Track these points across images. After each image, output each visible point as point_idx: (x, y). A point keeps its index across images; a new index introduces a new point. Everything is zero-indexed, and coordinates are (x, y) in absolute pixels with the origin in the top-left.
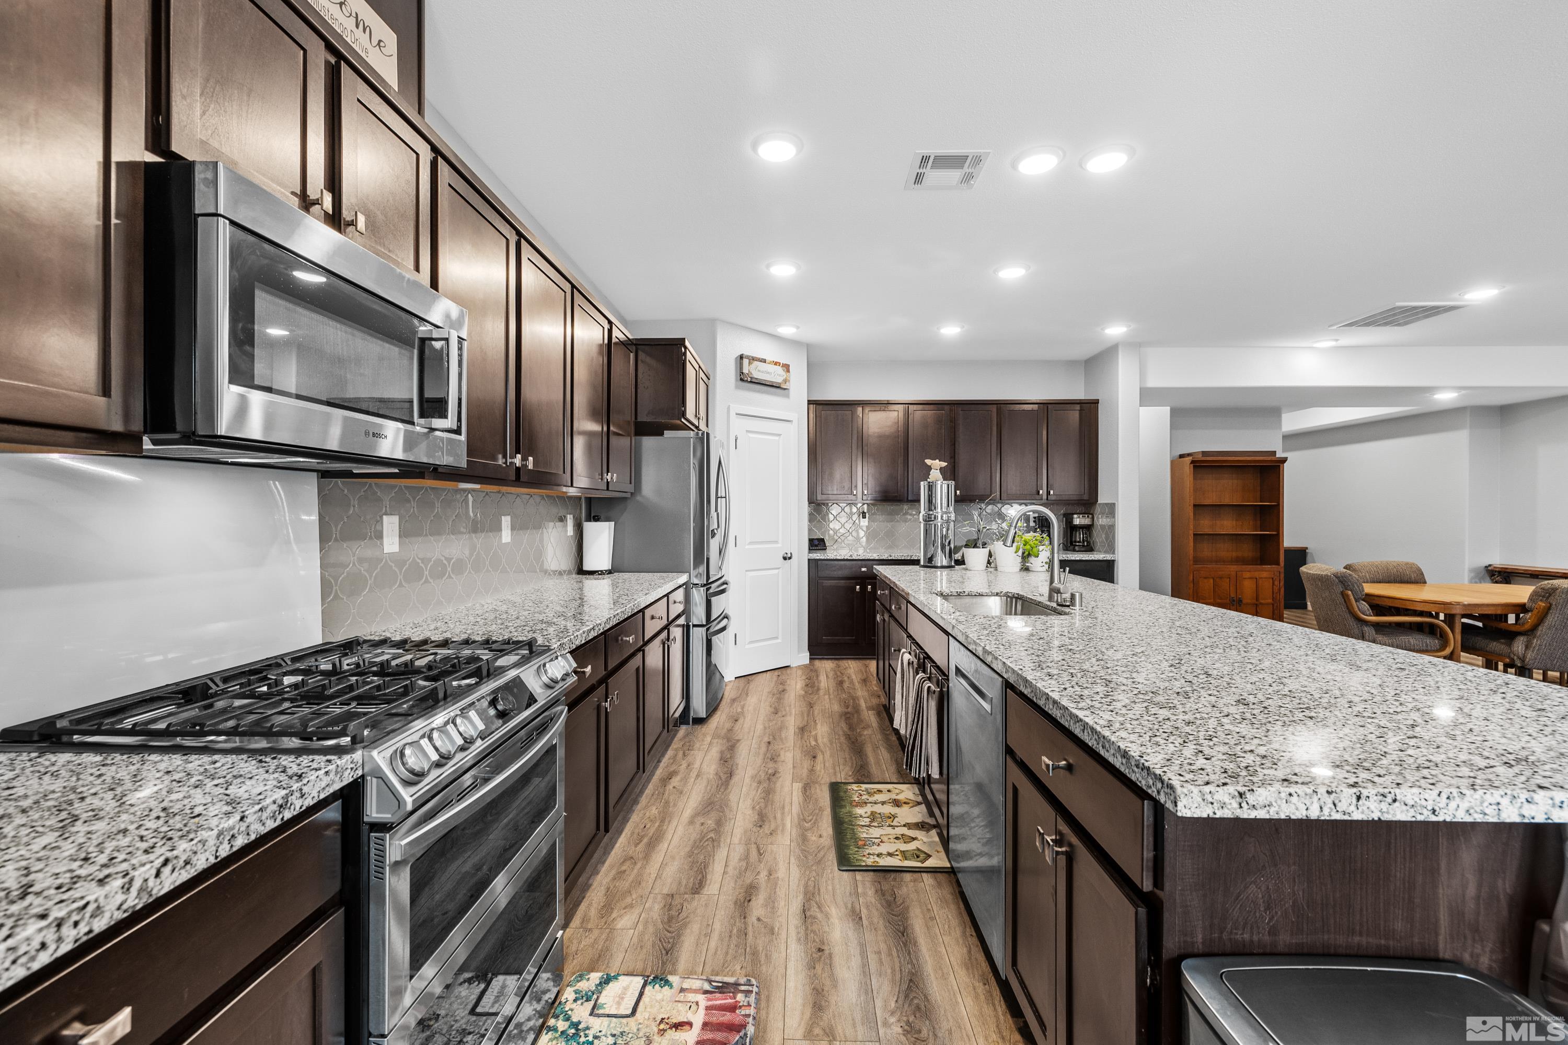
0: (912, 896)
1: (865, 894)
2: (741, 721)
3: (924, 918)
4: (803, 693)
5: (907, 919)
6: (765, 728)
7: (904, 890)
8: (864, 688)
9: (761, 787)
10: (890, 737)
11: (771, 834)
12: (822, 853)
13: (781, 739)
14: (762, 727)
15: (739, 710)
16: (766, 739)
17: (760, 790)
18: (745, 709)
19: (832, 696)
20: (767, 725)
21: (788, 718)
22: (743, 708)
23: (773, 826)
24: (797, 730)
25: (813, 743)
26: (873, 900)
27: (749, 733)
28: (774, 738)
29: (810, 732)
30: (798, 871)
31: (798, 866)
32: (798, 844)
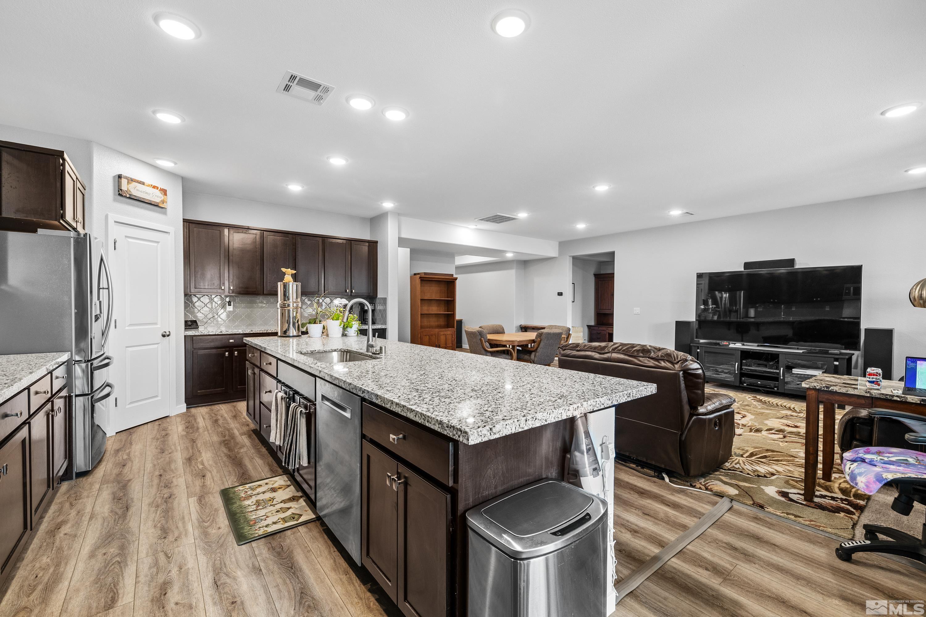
0: (293, 543)
1: (261, 554)
2: (129, 465)
3: (304, 552)
4: (185, 433)
5: (292, 558)
6: (154, 465)
7: (288, 541)
8: (236, 422)
9: (160, 509)
10: (261, 450)
11: (176, 540)
12: (223, 539)
13: (172, 470)
14: (151, 465)
15: (125, 457)
16: (157, 473)
17: (158, 512)
18: (132, 455)
19: (210, 432)
20: (156, 463)
21: (175, 454)
22: (129, 454)
23: (176, 534)
24: (185, 461)
25: (201, 467)
26: (267, 556)
27: (139, 472)
28: (165, 471)
29: (197, 459)
30: (205, 558)
31: (204, 554)
32: (202, 540)
